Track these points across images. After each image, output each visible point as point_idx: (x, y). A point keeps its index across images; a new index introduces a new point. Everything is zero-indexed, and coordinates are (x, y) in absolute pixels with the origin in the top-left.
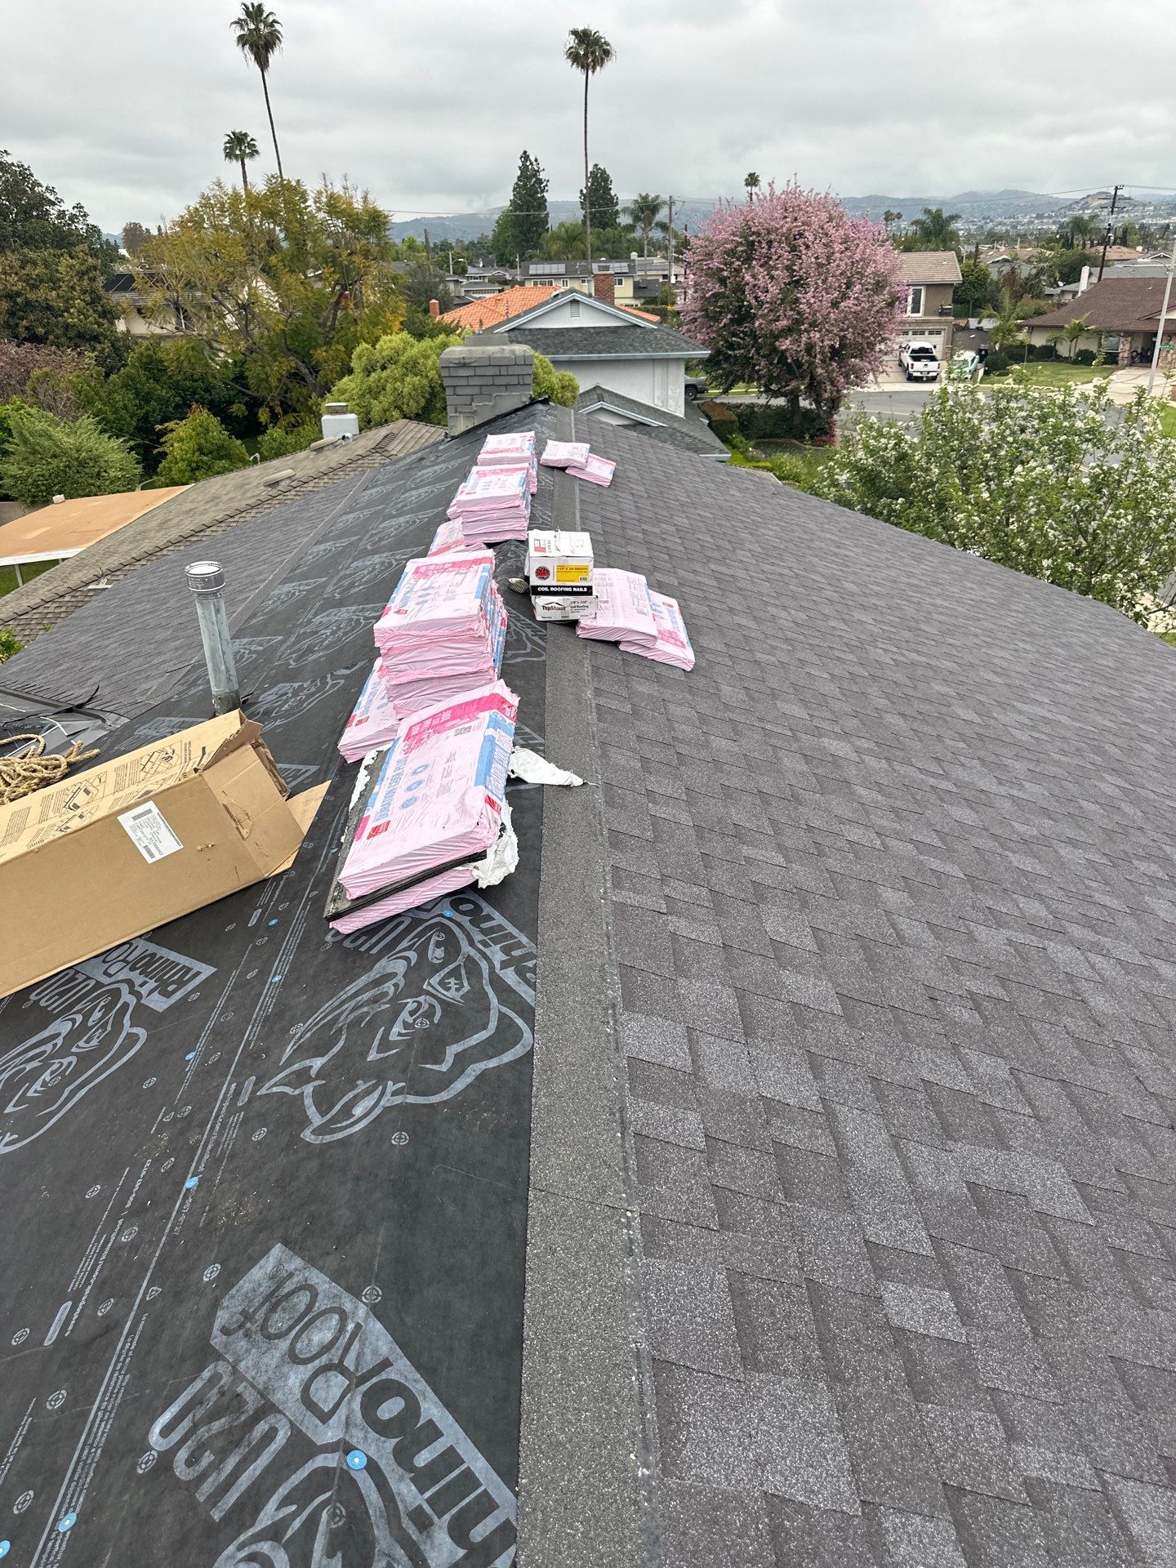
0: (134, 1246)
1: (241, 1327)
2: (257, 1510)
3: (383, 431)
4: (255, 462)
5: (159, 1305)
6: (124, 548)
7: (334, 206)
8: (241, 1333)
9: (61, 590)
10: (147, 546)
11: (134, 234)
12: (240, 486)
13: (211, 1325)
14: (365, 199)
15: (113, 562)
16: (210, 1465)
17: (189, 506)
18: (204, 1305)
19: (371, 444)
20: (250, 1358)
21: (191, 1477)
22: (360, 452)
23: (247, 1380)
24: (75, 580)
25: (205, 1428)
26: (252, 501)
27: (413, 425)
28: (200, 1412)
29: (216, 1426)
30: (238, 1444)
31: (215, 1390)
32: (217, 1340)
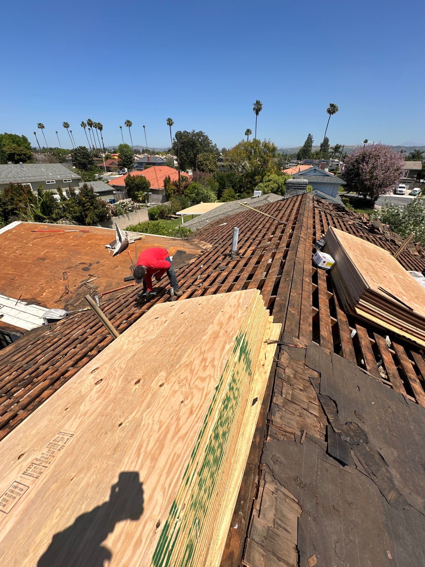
3: (267, 195)
4: (239, 199)
6: (212, 214)
7: (266, 145)
9: (200, 221)
10: (216, 214)
11: (224, 150)
12: (236, 204)
14: (273, 144)
15: (210, 217)
17: (225, 207)
19: (264, 198)
22: (262, 199)
24: (202, 219)
26: (238, 208)
27: (273, 194)
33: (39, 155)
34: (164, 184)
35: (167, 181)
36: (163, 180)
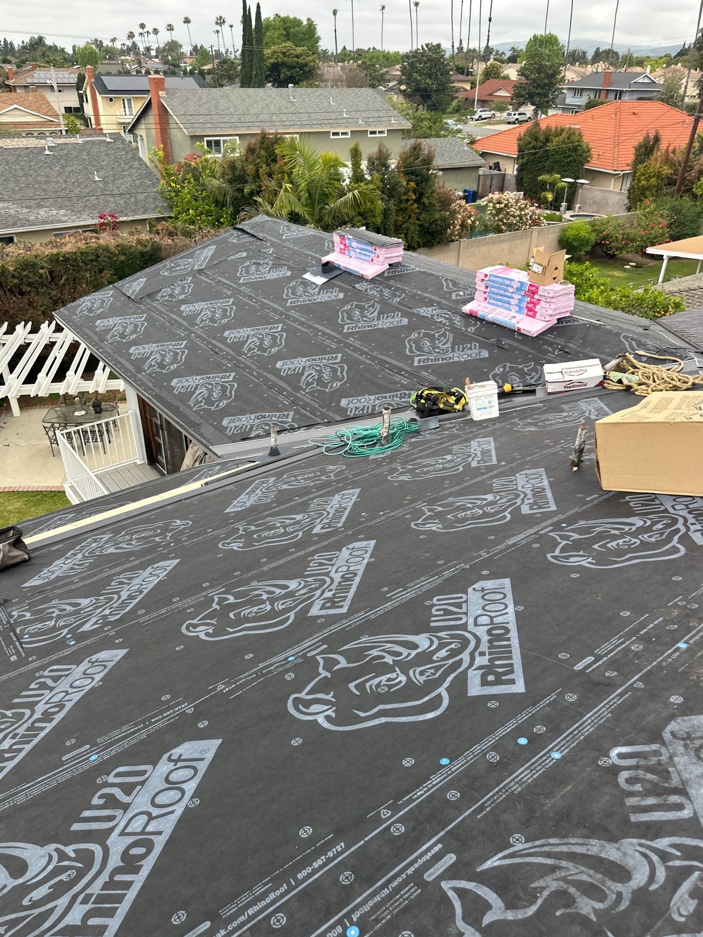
0: (637, 655)
1: (684, 739)
2: (656, 836)
5: (640, 693)
8: (682, 742)
13: (667, 725)
16: (639, 792)
18: (666, 713)
20: (683, 759)
21: (625, 788)
23: (676, 768)
25: (642, 772)
28: (642, 762)
29: (649, 776)
30: (659, 795)
31: (656, 759)
32: (666, 735)
33: (330, 66)
34: (633, 157)
35: (647, 149)
36: (636, 144)
